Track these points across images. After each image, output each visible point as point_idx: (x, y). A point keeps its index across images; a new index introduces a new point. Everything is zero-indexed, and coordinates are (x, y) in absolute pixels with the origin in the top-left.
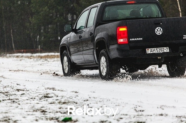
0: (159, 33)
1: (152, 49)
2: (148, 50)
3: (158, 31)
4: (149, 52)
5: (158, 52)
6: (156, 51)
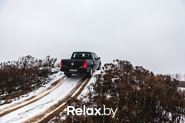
6: (73, 70)
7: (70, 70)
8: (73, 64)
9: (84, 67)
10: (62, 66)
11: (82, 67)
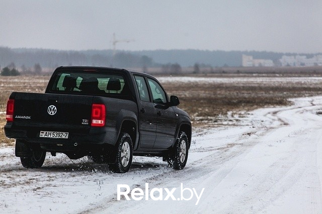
0: (52, 113)
1: (48, 132)
2: (43, 133)
3: (51, 110)
4: (43, 136)
5: (55, 137)
6: (52, 135)
7: (43, 135)
8: (52, 110)
9: (94, 122)
10: (14, 116)
11: (85, 122)
